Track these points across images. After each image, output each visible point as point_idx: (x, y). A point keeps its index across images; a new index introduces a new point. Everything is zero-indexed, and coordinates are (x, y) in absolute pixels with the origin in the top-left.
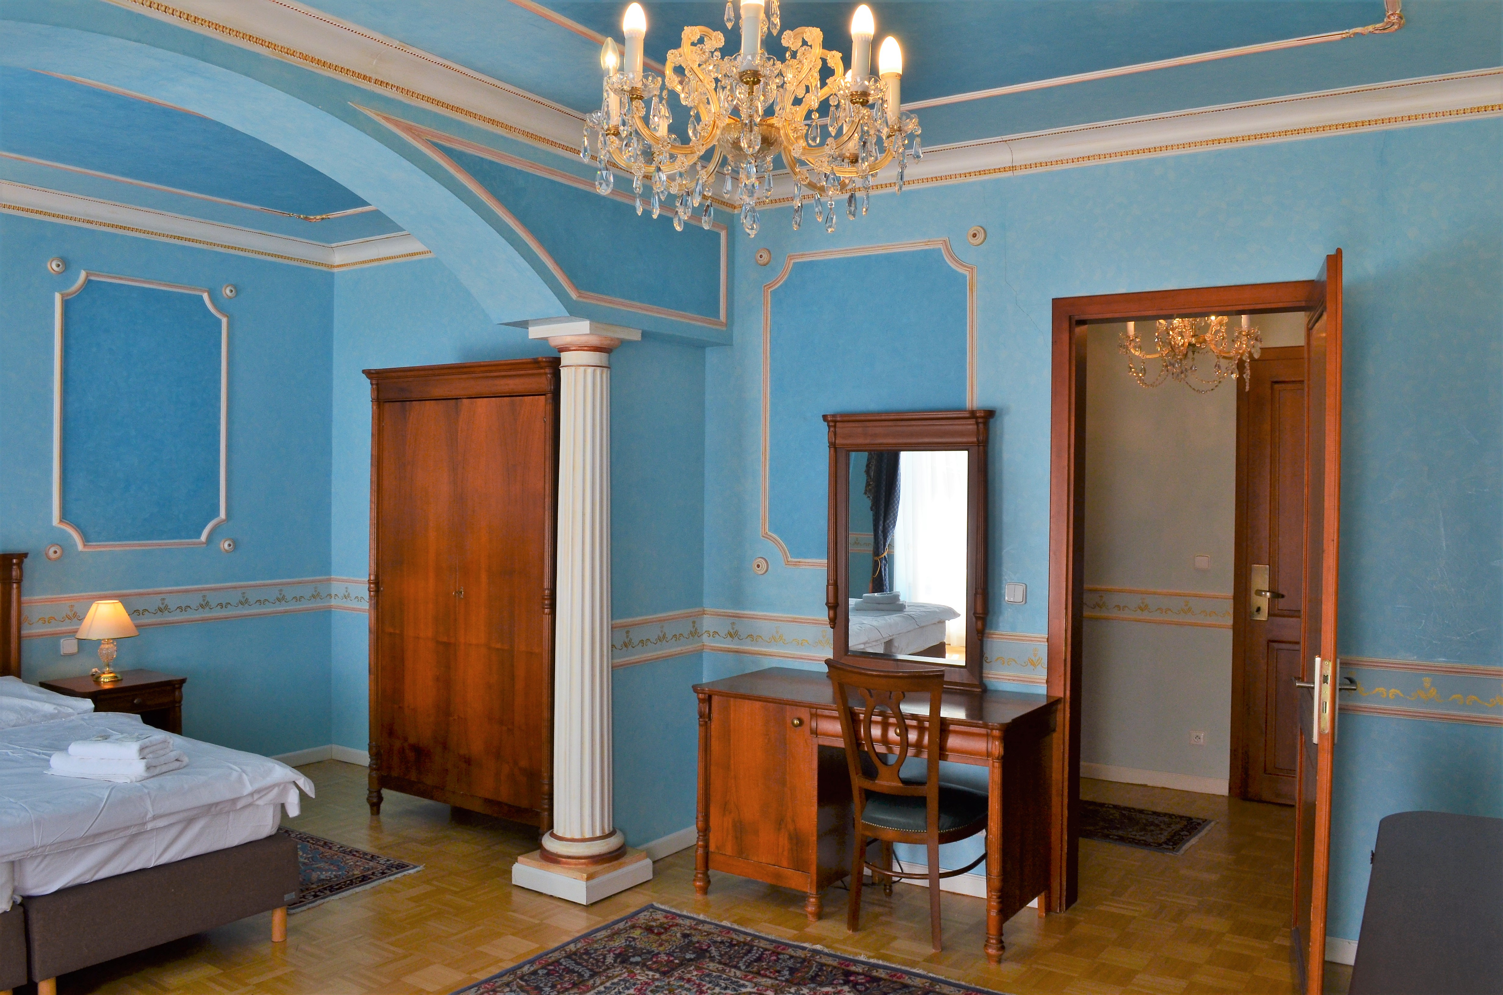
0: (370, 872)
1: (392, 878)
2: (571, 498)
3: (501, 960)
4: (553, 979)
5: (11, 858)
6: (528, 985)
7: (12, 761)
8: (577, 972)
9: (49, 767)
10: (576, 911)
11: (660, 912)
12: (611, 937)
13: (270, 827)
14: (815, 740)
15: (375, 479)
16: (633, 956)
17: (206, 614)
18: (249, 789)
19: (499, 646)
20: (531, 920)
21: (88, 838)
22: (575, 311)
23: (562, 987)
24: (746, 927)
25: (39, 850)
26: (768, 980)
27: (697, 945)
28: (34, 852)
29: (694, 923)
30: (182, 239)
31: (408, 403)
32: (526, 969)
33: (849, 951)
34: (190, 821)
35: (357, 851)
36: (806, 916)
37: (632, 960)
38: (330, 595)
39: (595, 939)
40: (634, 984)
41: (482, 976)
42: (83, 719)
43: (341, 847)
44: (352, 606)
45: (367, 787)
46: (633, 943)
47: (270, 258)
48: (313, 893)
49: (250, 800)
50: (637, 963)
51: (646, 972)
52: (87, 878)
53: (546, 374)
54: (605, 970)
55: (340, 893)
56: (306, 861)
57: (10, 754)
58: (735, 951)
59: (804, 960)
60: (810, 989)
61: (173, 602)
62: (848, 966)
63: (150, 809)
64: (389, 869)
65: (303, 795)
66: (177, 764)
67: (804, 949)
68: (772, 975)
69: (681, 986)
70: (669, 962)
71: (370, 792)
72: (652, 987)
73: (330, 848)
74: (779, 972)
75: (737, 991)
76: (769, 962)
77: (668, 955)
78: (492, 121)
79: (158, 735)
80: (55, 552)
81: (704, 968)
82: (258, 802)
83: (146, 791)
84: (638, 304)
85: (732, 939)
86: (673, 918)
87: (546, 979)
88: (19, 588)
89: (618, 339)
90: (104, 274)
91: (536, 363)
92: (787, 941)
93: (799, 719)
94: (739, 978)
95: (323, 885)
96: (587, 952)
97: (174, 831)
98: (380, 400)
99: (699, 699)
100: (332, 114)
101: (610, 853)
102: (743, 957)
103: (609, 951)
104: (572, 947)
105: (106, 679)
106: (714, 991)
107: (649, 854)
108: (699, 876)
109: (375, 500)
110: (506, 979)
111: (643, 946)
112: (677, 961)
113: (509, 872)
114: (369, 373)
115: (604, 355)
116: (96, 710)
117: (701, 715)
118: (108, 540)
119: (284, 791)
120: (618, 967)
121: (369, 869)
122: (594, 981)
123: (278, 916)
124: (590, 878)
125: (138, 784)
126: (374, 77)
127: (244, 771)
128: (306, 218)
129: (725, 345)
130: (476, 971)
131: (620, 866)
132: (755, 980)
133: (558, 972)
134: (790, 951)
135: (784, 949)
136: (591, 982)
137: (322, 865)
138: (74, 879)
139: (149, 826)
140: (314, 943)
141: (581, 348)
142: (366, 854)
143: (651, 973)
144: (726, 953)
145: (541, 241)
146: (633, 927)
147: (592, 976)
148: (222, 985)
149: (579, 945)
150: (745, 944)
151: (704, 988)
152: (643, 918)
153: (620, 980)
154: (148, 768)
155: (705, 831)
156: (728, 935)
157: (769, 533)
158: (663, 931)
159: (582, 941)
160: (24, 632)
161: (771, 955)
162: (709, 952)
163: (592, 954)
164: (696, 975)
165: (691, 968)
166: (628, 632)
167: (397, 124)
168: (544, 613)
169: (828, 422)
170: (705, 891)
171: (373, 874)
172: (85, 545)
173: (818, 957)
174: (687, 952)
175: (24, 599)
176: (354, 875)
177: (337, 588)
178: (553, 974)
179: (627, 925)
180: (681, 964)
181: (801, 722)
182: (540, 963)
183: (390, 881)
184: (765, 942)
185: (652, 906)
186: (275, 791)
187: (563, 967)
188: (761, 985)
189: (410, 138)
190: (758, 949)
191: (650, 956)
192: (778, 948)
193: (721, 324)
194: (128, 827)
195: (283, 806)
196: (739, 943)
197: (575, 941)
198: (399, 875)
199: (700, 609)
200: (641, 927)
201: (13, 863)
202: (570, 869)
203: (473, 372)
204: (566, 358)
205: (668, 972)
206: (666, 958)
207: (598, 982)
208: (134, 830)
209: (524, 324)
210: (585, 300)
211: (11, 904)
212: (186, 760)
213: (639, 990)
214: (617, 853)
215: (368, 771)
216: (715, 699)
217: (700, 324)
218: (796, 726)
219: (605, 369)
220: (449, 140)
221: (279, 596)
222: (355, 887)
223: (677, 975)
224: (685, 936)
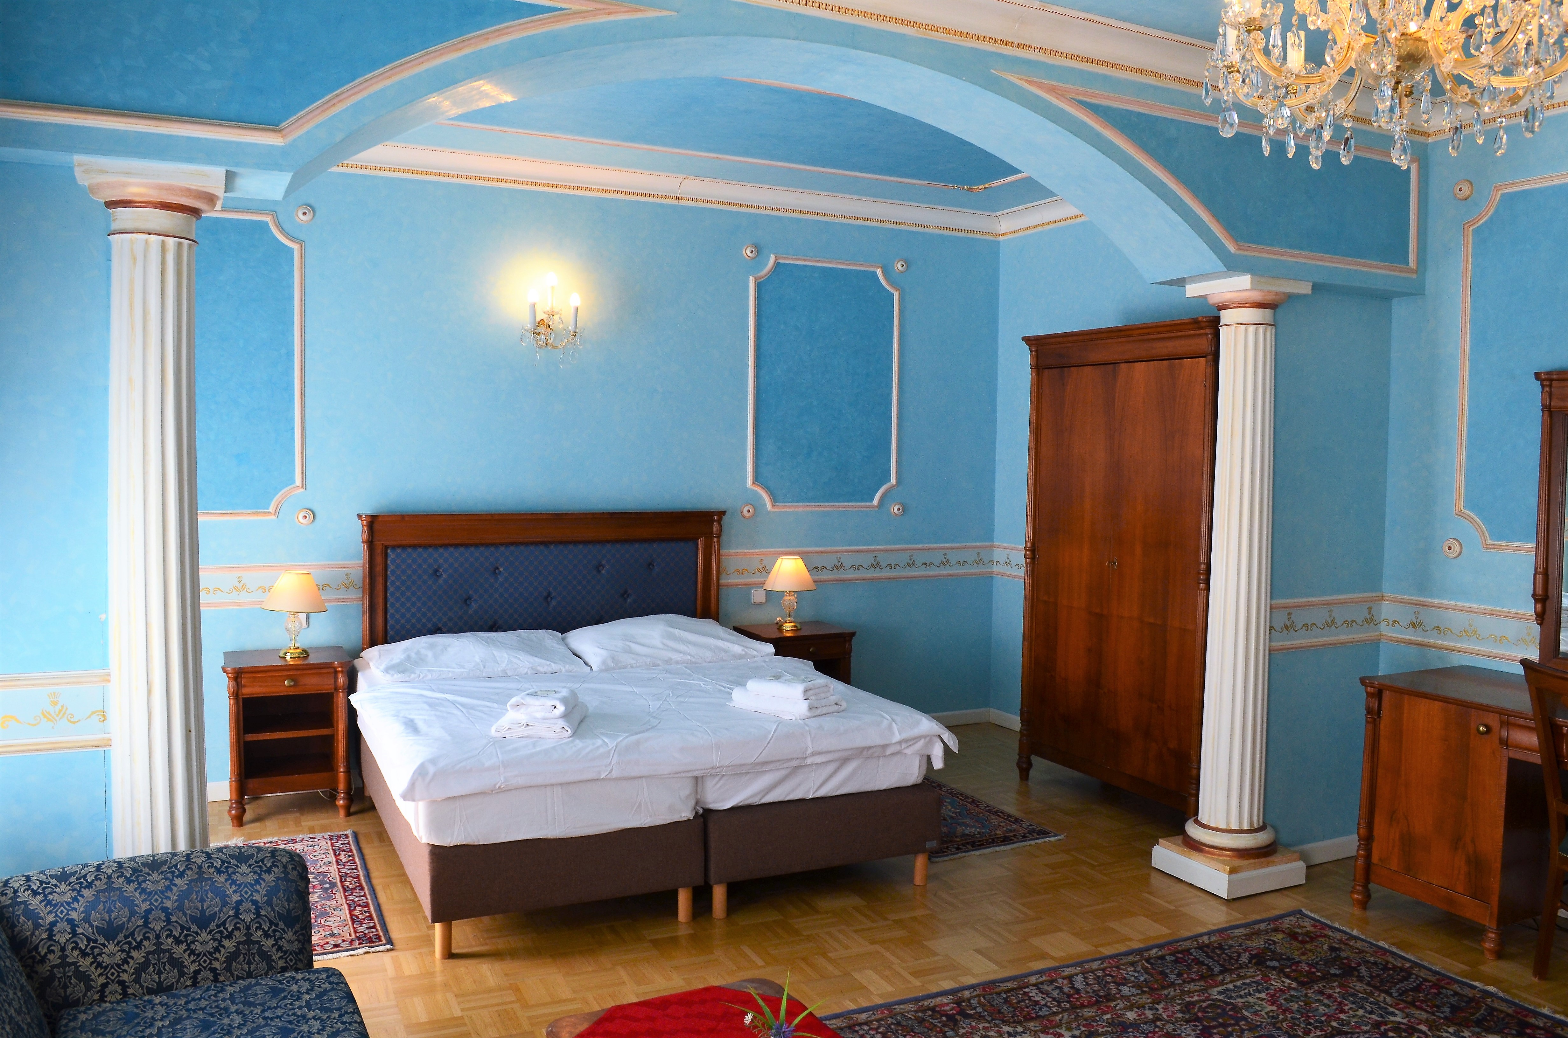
0: (1012, 834)
1: (1032, 842)
2: (1228, 467)
3: (1130, 939)
4: (1181, 967)
5: (696, 774)
6: (1154, 969)
7: (703, 691)
8: (1207, 965)
9: (731, 699)
10: (1214, 903)
11: (1307, 920)
12: (1249, 937)
13: (916, 775)
14: (1505, 752)
15: (1033, 446)
16: (1271, 960)
17: (876, 574)
18: (897, 737)
19: (1152, 620)
20: (1167, 905)
21: (758, 764)
22: (1233, 266)
23: (1188, 977)
24: (1407, 952)
25: (718, 770)
26: (1423, 1013)
27: (1345, 961)
28: (714, 771)
29: (1345, 937)
30: (857, 218)
31: (1066, 369)
32: (1153, 952)
33: (1530, 1000)
34: (845, 761)
35: (1002, 813)
36: (1482, 953)
37: (1268, 963)
38: (992, 561)
39: (1232, 935)
40: (1267, 989)
41: (1107, 951)
42: (765, 662)
43: (988, 806)
44: (1012, 573)
45: (1017, 751)
46: (1272, 947)
47: (941, 232)
48: (956, 846)
49: (898, 748)
50: (1274, 968)
51: (1283, 979)
52: (756, 801)
53: (1207, 334)
54: (1237, 969)
55: (981, 849)
56: (953, 815)
57: (702, 685)
58: (1389, 975)
59: (1472, 1000)
60: (1474, 1033)
61: (847, 561)
62: (1526, 1016)
63: (810, 744)
64: (1030, 834)
65: (947, 750)
66: (836, 707)
67: (1474, 987)
68: (1428, 1009)
69: (1319, 1001)
70: (1309, 972)
71: (1020, 757)
72: (1287, 996)
73: (977, 806)
74: (1438, 1007)
75: (1384, 1018)
76: (1427, 995)
77: (1309, 965)
78: (1141, 71)
79: (822, 679)
80: (749, 511)
81: (1349, 987)
82: (905, 751)
83: (807, 729)
84: (1308, 253)
85: (1388, 962)
86: (1322, 929)
87: (1172, 966)
88: (719, 542)
89: (1284, 293)
90: (791, 257)
91: (1196, 323)
92: (1454, 976)
93: (1486, 726)
94: (1389, 1005)
95: (966, 840)
96: (1220, 947)
97: (831, 768)
98: (1040, 367)
99: (1367, 692)
100: (976, 84)
101: (1258, 849)
102: (1397, 984)
103: (1245, 950)
104: (1205, 939)
105: (788, 627)
106: (1357, 1013)
107: (1303, 857)
108: (1358, 888)
109: (1032, 467)
110: (1131, 958)
111: (1283, 951)
112: (1319, 974)
113: (1150, 854)
114: (1028, 340)
115: (1268, 312)
116: (776, 654)
117: (1369, 711)
118: (793, 501)
119: (930, 744)
120: (1252, 968)
121: (1011, 831)
122: (1224, 978)
123: (920, 861)
124: (1233, 871)
125: (801, 722)
126: (1016, 41)
127: (893, 720)
128: (970, 189)
129: (1416, 294)
130: (1102, 945)
131: (1268, 865)
132: (1407, 1010)
133: (1186, 961)
134: (1456, 987)
135: (1448, 983)
136: (1220, 978)
137: (967, 821)
138: (745, 800)
139: (809, 761)
140: (951, 892)
141: (1241, 305)
142: (1011, 816)
143: (1287, 981)
144: (1378, 975)
145: (1195, 192)
146: (1276, 930)
147: (1221, 972)
148: (866, 916)
149: (1213, 939)
150: (1402, 969)
151: (1346, 1008)
152: (1287, 923)
153: (1252, 982)
154: (810, 708)
155: (1367, 840)
156: (1383, 957)
157: (1464, 511)
158: (1308, 939)
159: (1217, 935)
160: (722, 581)
161: (1431, 987)
162: (1358, 971)
163: (1226, 949)
164: (1339, 992)
165: (1335, 984)
166: (1289, 614)
167: (1040, 86)
168: (1199, 588)
169: (1542, 381)
170: (1364, 905)
171: (1015, 836)
172: (773, 506)
173: (1489, 1000)
174: (1333, 966)
175: (722, 552)
176: (996, 834)
177: (999, 555)
178: (1181, 963)
179: (1269, 927)
180: (1322, 978)
181: (1489, 729)
182: (1169, 949)
183: (1030, 845)
184: (1428, 972)
185: (1300, 912)
186: (921, 743)
187: (1192, 957)
188: (1413, 1017)
189: (1053, 99)
190: (1417, 978)
191: (1289, 964)
192: (1442, 981)
193: (1411, 271)
194: (791, 759)
195: (929, 757)
196: (1395, 968)
197: (1209, 933)
198: (1039, 841)
199: (1378, 594)
200: (1284, 932)
201: (696, 778)
202: (1213, 859)
203: (1130, 336)
204: (1226, 316)
205: (1307, 983)
206: (1307, 969)
207: (1228, 979)
208: (795, 763)
209: (1180, 282)
210: (1245, 253)
211: (694, 813)
212: (844, 705)
213: (1272, 996)
214: (1265, 850)
215: (1019, 736)
216: (1386, 695)
217: (1383, 272)
218: (1482, 733)
219: (1269, 327)
220: (1094, 96)
221: (944, 560)
222: (996, 846)
223: (1317, 988)
224: (1332, 949)
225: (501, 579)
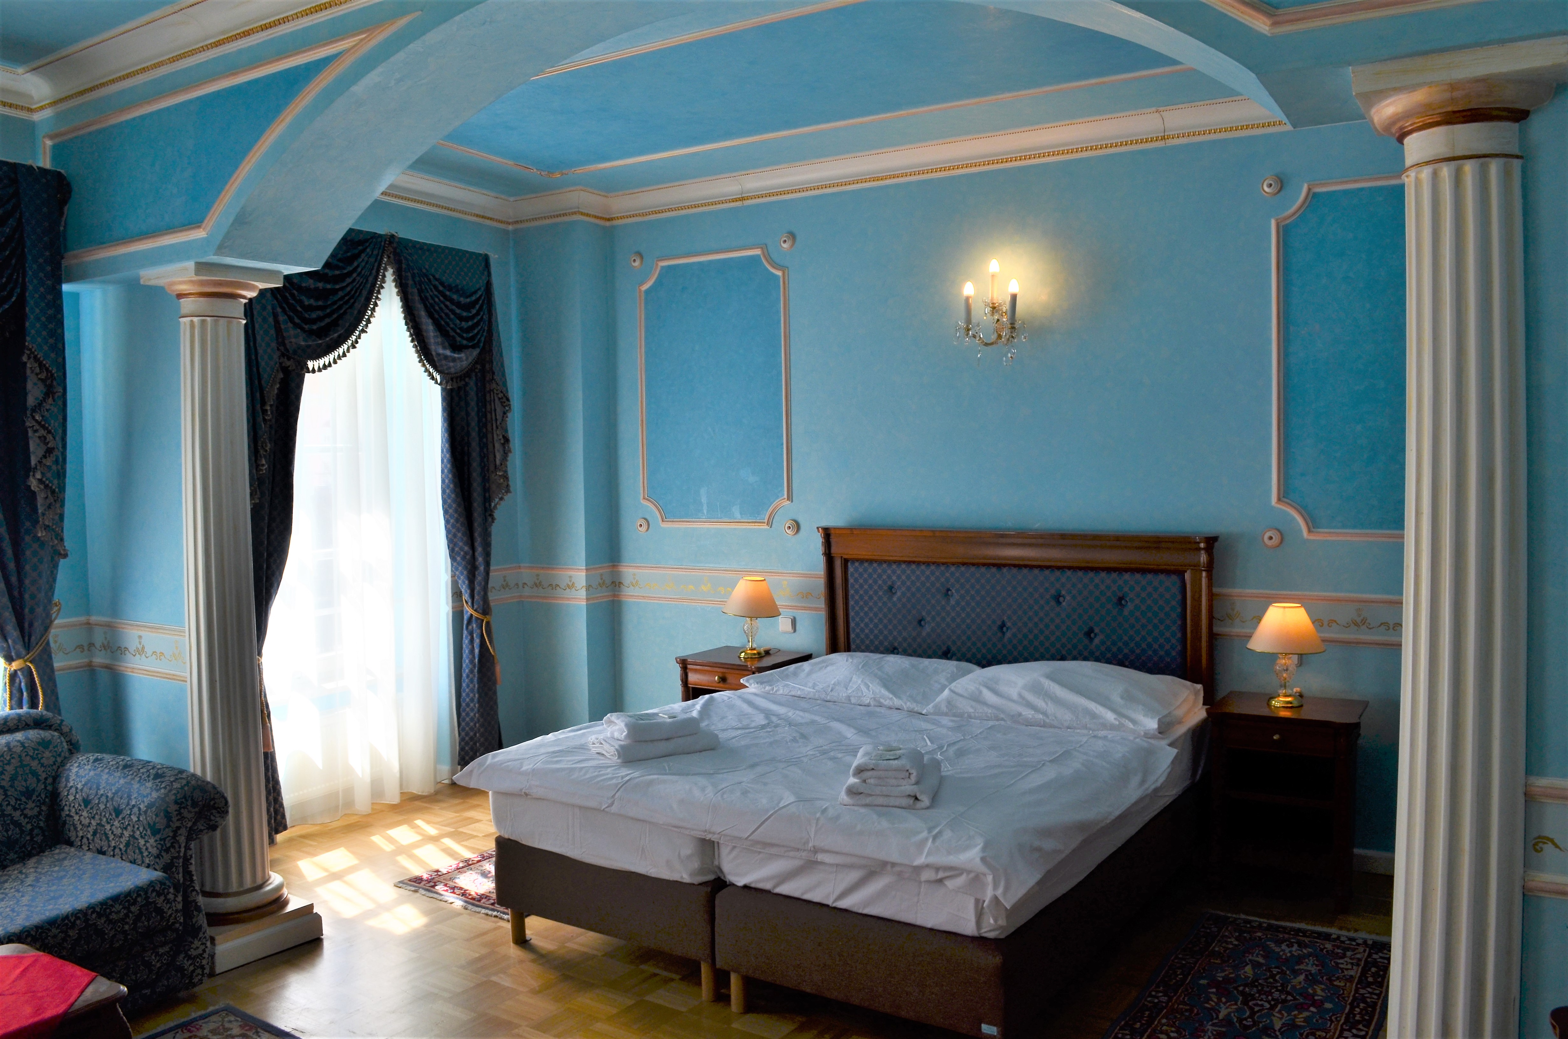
21: (757, 842)
49: (934, 875)
52: (769, 887)
66: (908, 801)
80: (1271, 538)
82: (945, 883)
88: (1210, 578)
90: (1335, 181)
138: (757, 882)
172: (1311, 531)
225: (952, 602)
